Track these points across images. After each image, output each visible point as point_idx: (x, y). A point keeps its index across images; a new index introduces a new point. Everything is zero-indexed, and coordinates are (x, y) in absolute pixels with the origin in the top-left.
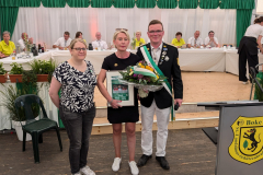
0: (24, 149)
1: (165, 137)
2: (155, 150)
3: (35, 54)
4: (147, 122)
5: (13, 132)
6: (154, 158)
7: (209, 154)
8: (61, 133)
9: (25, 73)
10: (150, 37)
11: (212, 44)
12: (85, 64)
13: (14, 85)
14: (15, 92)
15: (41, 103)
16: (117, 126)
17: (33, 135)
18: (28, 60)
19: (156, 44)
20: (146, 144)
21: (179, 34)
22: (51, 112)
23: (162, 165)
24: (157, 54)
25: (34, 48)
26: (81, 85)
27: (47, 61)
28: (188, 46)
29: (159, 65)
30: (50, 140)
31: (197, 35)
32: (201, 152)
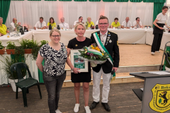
0: (17, 98)
1: (108, 91)
2: (101, 98)
3: (22, 33)
5: (9, 86)
6: (100, 103)
7: (135, 101)
8: (41, 86)
9: (17, 48)
10: (100, 27)
11: (138, 26)
12: (60, 45)
13: (9, 56)
14: (10, 60)
15: (27, 68)
16: (77, 84)
17: (23, 89)
18: (18, 38)
20: (95, 95)
21: (116, 19)
22: (34, 73)
23: (105, 108)
24: (104, 38)
25: (21, 29)
26: (56, 59)
27: (30, 40)
28: (122, 27)
29: (105, 46)
30: (34, 91)
31: (127, 20)
32: (130, 99)
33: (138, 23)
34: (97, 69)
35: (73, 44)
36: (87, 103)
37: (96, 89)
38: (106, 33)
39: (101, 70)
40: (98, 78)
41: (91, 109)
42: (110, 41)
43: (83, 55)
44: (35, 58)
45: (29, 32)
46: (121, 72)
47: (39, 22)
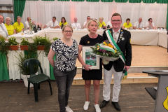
0: (29, 93)
1: (119, 90)
2: (111, 97)
3: (36, 32)
4: (107, 80)
5: (21, 81)
6: (110, 102)
7: (147, 102)
8: (51, 83)
9: (30, 44)
10: (113, 24)
11: (150, 27)
12: (72, 41)
13: (23, 52)
14: (23, 56)
15: (39, 64)
16: (88, 82)
17: (34, 84)
18: (32, 36)
19: (116, 29)
21: (128, 20)
22: (45, 70)
23: (115, 108)
24: (117, 35)
25: (35, 28)
26: (67, 54)
27: (43, 37)
28: (134, 28)
29: (117, 43)
30: (45, 87)
31: (140, 21)
32: (141, 100)
33: (150, 24)
34: (108, 67)
35: (85, 41)
36: (97, 101)
37: (107, 88)
38: (119, 31)
39: (113, 68)
40: (109, 76)
41: (101, 107)
42: (123, 39)
43: (96, 51)
44: (47, 55)
45: (42, 31)
46: (132, 72)
47: (51, 21)
